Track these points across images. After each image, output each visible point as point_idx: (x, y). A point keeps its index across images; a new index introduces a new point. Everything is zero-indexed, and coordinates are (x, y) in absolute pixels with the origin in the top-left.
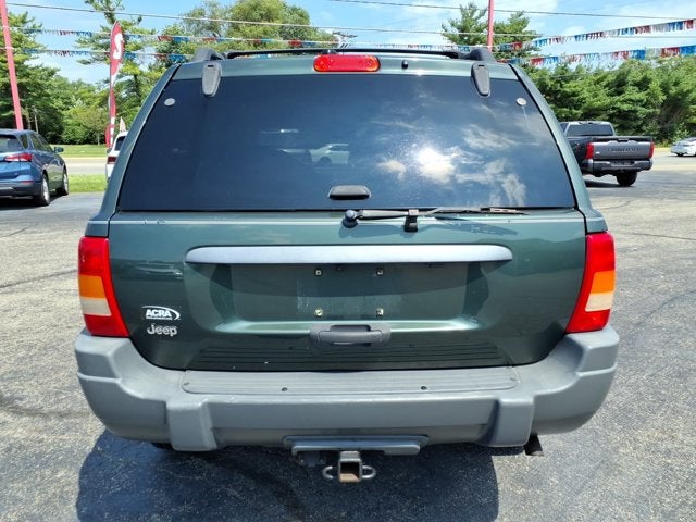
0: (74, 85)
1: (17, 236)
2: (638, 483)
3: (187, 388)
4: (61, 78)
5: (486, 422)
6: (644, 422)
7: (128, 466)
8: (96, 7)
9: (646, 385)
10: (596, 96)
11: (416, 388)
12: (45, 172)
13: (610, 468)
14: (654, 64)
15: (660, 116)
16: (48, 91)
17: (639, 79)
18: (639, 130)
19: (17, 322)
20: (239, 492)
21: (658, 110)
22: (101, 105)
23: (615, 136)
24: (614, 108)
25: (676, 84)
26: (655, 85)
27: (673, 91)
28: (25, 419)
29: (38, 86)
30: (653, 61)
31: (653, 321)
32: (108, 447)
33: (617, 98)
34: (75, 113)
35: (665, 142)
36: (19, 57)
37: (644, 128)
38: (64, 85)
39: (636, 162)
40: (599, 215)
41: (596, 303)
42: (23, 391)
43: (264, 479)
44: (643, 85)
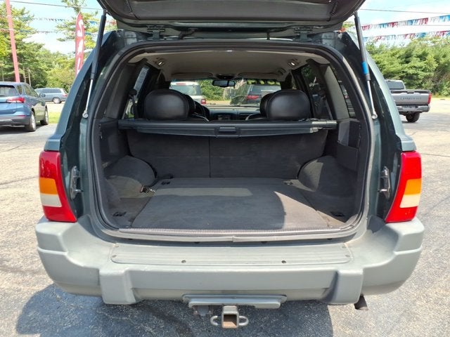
0: (54, 55)
1: (14, 151)
2: (431, 327)
3: (114, 259)
4: (46, 50)
5: (328, 287)
6: (432, 283)
7: (77, 309)
8: (68, 4)
9: (433, 257)
10: (392, 64)
11: (278, 262)
12: (33, 110)
13: (410, 315)
14: (430, 44)
15: (434, 77)
16: (37, 58)
17: (420, 53)
18: (420, 86)
19: (9, 208)
20: (153, 329)
21: (432, 74)
22: (71, 68)
23: (405, 90)
24: (403, 72)
25: (444, 56)
26: (430, 57)
27: (442, 61)
28: (10, 275)
29: (31, 55)
30: (429, 42)
31: (435, 213)
32: (64, 295)
33: (406, 65)
34: (54, 72)
35: (437, 94)
36: (18, 37)
37: (423, 85)
38: (48, 55)
39: (419, 107)
40: (411, 139)
41: (407, 202)
42: (9, 255)
43: (171, 320)
44: (422, 57)
